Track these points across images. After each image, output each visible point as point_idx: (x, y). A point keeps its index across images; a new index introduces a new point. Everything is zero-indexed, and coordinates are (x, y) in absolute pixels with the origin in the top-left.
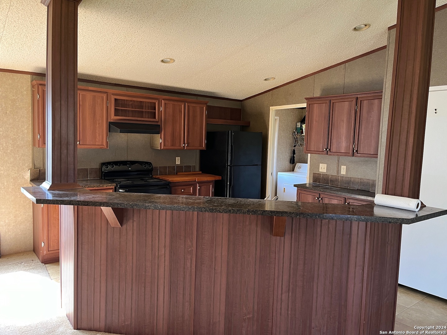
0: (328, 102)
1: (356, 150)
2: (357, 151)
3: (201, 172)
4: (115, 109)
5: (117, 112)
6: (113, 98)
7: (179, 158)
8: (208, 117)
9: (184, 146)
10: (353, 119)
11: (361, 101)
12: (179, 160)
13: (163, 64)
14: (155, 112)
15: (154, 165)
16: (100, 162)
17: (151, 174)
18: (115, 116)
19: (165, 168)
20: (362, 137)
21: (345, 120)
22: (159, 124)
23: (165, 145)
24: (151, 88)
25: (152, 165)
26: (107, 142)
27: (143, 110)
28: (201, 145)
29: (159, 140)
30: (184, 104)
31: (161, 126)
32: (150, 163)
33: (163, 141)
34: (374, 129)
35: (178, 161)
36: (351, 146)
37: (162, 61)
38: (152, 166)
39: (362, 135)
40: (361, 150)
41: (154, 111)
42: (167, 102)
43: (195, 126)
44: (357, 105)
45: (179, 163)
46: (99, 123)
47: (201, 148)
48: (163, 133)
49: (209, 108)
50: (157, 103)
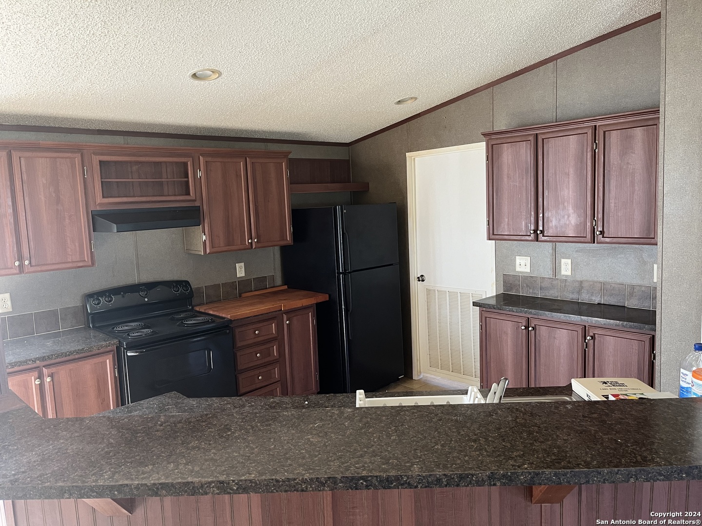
0: (531, 138)
1: (600, 231)
2: (602, 233)
3: (286, 287)
4: (102, 182)
5: (107, 189)
6: (96, 159)
7: (242, 264)
8: (292, 181)
9: (252, 243)
10: (589, 168)
11: (604, 132)
12: (243, 269)
13: (196, 82)
14: (188, 182)
15: (194, 285)
16: (83, 293)
17: (191, 304)
18: (103, 197)
19: (217, 287)
20: (612, 205)
21: (572, 171)
22: (197, 204)
23: (212, 246)
24: (175, 133)
25: (190, 285)
26: (92, 253)
27: (163, 180)
28: (283, 237)
29: (200, 238)
30: (244, 159)
31: (201, 210)
32: (187, 282)
33: (208, 237)
34: (637, 188)
35: (240, 271)
36: (589, 224)
37: (194, 76)
38: (191, 287)
39: (612, 201)
40: (611, 230)
41: (186, 179)
42: (209, 159)
43: (269, 201)
44: (595, 142)
45: (243, 275)
46: (70, 217)
47: (283, 243)
48: (206, 221)
49: (293, 164)
50: (189, 163)
